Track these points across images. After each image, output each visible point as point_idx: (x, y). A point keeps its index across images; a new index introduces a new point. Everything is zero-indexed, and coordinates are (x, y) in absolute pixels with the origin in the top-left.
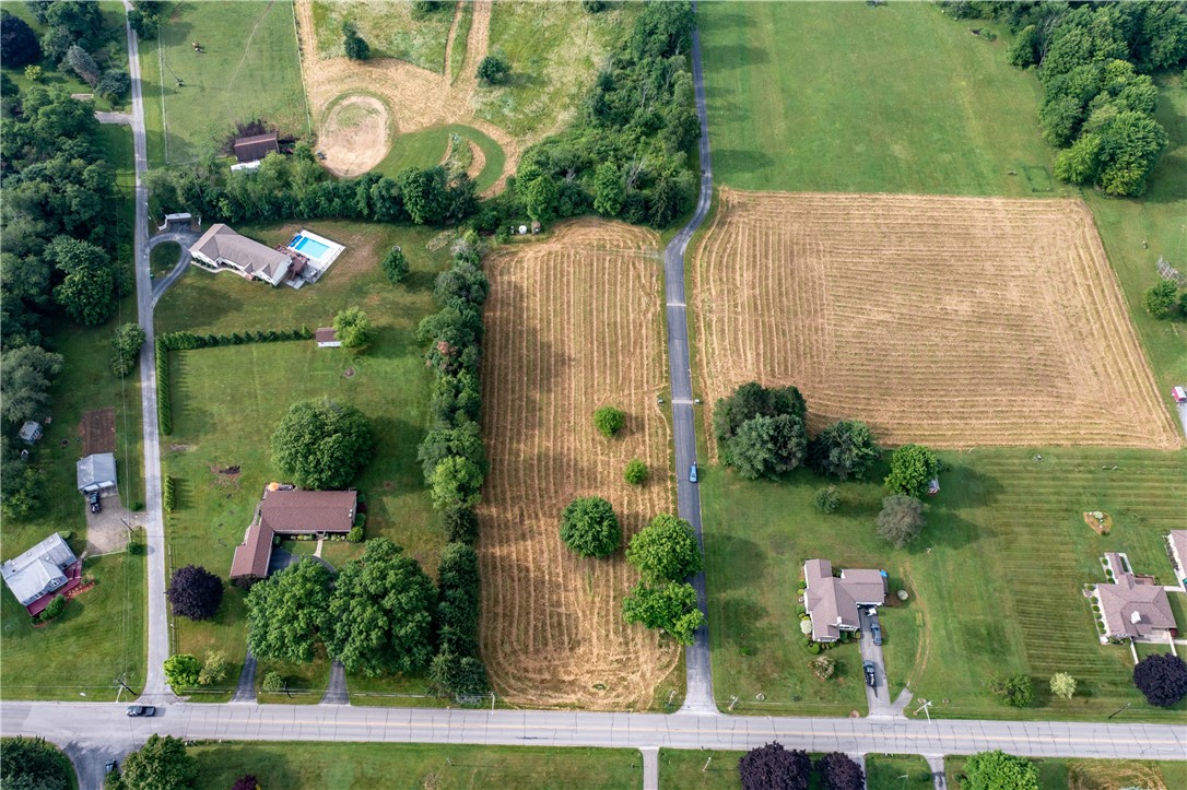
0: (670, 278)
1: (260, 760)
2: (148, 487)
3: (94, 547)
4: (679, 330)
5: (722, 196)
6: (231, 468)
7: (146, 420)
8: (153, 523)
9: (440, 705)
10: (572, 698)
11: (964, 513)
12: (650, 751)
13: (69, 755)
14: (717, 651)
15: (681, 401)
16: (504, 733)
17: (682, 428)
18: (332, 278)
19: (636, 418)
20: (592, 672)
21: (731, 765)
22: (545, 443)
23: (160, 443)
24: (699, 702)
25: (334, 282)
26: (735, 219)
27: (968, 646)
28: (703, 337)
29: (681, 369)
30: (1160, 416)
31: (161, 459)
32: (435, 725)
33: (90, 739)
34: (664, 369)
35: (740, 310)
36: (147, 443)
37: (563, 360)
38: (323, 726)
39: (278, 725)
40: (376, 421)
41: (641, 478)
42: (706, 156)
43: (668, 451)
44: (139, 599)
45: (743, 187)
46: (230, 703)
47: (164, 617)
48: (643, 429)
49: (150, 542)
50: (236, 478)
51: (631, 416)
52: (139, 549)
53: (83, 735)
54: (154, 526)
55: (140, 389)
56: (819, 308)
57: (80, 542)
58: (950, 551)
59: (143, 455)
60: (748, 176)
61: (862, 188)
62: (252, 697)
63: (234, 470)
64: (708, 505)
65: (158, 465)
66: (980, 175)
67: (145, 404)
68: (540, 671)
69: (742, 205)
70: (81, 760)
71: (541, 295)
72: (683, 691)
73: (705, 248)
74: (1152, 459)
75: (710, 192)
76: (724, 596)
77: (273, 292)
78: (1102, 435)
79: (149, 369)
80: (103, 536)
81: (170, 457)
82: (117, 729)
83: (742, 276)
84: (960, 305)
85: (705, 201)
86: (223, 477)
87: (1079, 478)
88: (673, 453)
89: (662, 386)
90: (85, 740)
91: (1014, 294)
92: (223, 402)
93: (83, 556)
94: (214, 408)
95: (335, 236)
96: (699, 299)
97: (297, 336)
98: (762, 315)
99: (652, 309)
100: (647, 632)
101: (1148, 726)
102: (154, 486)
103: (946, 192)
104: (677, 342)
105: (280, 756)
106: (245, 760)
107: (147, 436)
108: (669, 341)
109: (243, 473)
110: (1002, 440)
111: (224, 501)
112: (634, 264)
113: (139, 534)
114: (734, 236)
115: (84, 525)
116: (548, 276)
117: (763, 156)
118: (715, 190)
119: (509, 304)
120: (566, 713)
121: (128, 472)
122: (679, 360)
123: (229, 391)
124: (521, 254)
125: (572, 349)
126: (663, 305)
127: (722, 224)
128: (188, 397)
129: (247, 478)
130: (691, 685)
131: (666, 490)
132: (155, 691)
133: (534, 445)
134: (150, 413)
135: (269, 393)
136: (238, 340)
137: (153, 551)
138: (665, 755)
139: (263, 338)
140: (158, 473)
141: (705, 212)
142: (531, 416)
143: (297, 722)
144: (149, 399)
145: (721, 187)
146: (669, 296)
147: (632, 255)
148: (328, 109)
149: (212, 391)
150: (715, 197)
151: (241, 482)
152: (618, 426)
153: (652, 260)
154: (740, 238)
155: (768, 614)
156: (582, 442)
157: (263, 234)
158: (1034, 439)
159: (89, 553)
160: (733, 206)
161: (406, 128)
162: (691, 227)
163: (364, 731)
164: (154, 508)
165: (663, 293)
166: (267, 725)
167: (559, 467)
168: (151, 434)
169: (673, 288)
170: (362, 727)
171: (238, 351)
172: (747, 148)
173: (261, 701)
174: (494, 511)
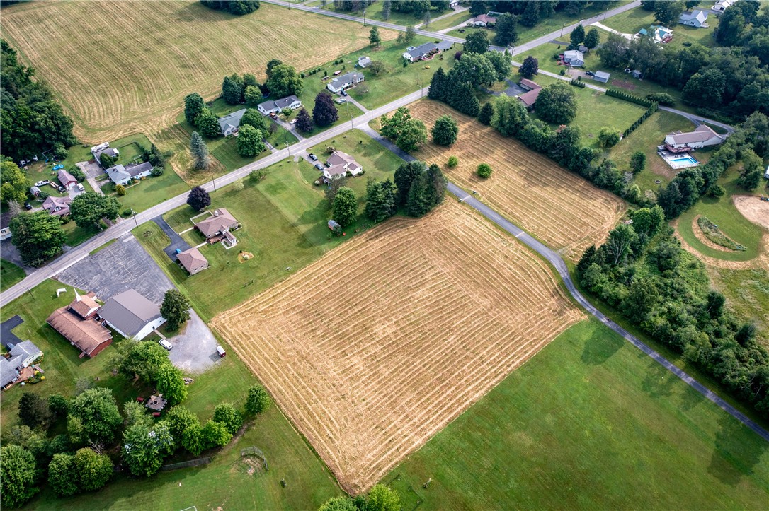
0: (540, 245)
3: (573, 69)
4: (504, 224)
5: (578, 311)
11: (311, 226)
12: (367, 112)
15: (468, 198)
17: (455, 189)
19: (476, 182)
24: (364, 127)
26: (553, 301)
28: (491, 228)
42: (624, 334)
45: (576, 326)
58: (308, 209)
69: (560, 313)
75: (588, 309)
80: (575, 71)
83: (510, 269)
84: (384, 329)
85: (582, 301)
89: (482, 199)
91: (357, 361)
99: (527, 226)
103: (458, 421)
104: (498, 219)
108: (503, 217)
110: (311, 268)
112: (564, 241)
114: (541, 289)
118: (587, 313)
124: (613, 212)
130: (371, 129)
137: (558, 76)
146: (529, 236)
147: (571, 245)
150: (580, 307)
153: (559, 248)
160: (564, 308)
162: (567, 279)
165: (533, 236)
169: (532, 241)
174: (485, 131)
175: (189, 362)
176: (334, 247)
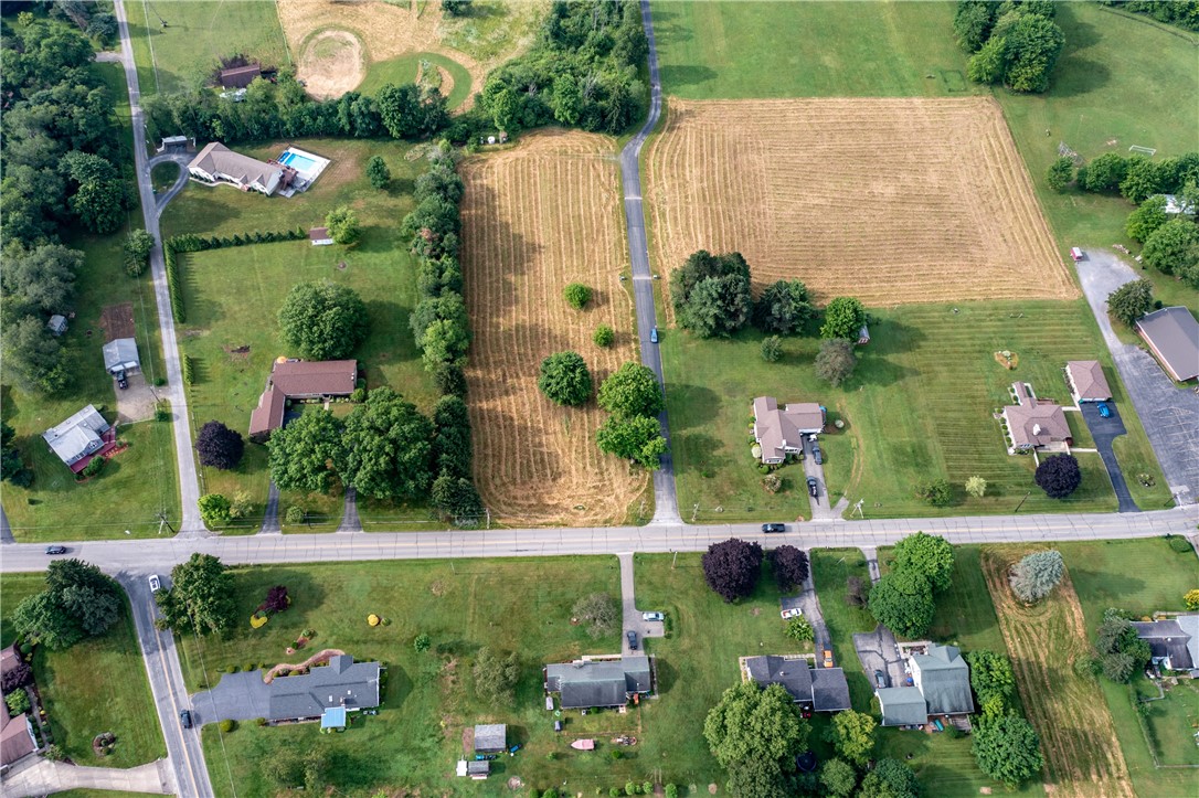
0: (626, 176)
1: (288, 578)
2: (169, 366)
3: (124, 417)
4: (636, 221)
5: (671, 105)
6: (242, 348)
7: (161, 311)
8: (175, 395)
9: (442, 528)
10: (557, 518)
11: (891, 358)
12: (626, 556)
13: (120, 581)
14: (680, 476)
15: (641, 278)
16: (499, 548)
17: (643, 300)
18: (320, 188)
19: (602, 293)
20: (573, 497)
21: (696, 562)
22: (521, 317)
23: (176, 330)
24: (666, 516)
25: (323, 190)
26: (683, 125)
27: (896, 461)
28: (658, 224)
29: (640, 251)
30: (1060, 273)
31: (178, 343)
32: (439, 544)
33: (136, 568)
34: (625, 252)
35: (690, 200)
36: (164, 331)
37: (534, 248)
38: (341, 549)
39: (301, 550)
40: (369, 304)
41: (609, 341)
42: (655, 71)
43: (631, 319)
44: (169, 457)
45: (690, 97)
46: (258, 535)
47: (193, 470)
48: (608, 301)
49: (174, 411)
50: (247, 356)
51: (597, 292)
52: (165, 417)
53: (130, 565)
54: (177, 397)
55: (153, 286)
56: (760, 196)
57: (111, 413)
58: (880, 389)
59: (161, 341)
60: (693, 87)
61: (796, 94)
62: (277, 530)
63: (245, 349)
64: (668, 361)
65: (175, 349)
66: (901, 80)
67: (159, 298)
68: (527, 498)
69: (689, 112)
70: (131, 585)
71: (512, 194)
72: (652, 507)
73: (657, 150)
74: (1054, 307)
75: (659, 102)
76: (685, 433)
77: (268, 200)
78: (1010, 290)
79: (159, 270)
80: (133, 407)
81: (185, 340)
82: (161, 560)
83: (691, 172)
84: (885, 189)
85: (656, 110)
86: (236, 355)
87: (990, 326)
88: (636, 320)
89: (623, 266)
90: (132, 569)
91: (933, 178)
92: (230, 294)
93: (116, 423)
94: (222, 299)
95: (321, 152)
96: (654, 192)
97: (292, 236)
98: (710, 204)
99: (612, 203)
100: (619, 464)
101: (1048, 516)
102: (174, 366)
103: (872, 95)
104: (635, 230)
105: (305, 574)
106: (274, 578)
107: (163, 325)
108: (628, 228)
109: (253, 351)
110: (924, 298)
111: (238, 375)
112: (593, 166)
113: (164, 403)
114: (682, 138)
115: (114, 399)
116: (516, 178)
117: (706, 70)
118: (664, 100)
119: (482, 204)
120: (552, 529)
121: (149, 355)
122: (638, 244)
123: (234, 284)
124: (491, 161)
125: (541, 238)
126: (621, 199)
127: (671, 129)
128: (197, 291)
129: (257, 355)
130: (659, 503)
131: (631, 351)
132: (191, 529)
133: (513, 318)
134: (164, 305)
135: (271, 285)
136: (238, 242)
137: (178, 417)
138: (639, 559)
139: (262, 240)
140: (176, 355)
141: (656, 119)
142: (509, 297)
143: (318, 547)
144: (162, 295)
145: (669, 99)
146: (626, 191)
147: (592, 158)
148: (305, 43)
149: (219, 286)
150: (664, 106)
151: (252, 359)
152: (586, 299)
153: (610, 162)
154: (688, 140)
155: (723, 445)
156: (555, 315)
157: (255, 152)
158: (951, 296)
159: (121, 422)
160: (681, 114)
161: (378, 57)
162: (644, 133)
163: (377, 551)
164: (175, 382)
165: (621, 189)
166: (291, 551)
167: (535, 336)
168: (167, 323)
169: (630, 184)
170: (375, 549)
171: (239, 252)
172: (692, 64)
173: (285, 532)
174: (479, 373)
175: (1115, 266)
176: (878, 310)
